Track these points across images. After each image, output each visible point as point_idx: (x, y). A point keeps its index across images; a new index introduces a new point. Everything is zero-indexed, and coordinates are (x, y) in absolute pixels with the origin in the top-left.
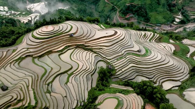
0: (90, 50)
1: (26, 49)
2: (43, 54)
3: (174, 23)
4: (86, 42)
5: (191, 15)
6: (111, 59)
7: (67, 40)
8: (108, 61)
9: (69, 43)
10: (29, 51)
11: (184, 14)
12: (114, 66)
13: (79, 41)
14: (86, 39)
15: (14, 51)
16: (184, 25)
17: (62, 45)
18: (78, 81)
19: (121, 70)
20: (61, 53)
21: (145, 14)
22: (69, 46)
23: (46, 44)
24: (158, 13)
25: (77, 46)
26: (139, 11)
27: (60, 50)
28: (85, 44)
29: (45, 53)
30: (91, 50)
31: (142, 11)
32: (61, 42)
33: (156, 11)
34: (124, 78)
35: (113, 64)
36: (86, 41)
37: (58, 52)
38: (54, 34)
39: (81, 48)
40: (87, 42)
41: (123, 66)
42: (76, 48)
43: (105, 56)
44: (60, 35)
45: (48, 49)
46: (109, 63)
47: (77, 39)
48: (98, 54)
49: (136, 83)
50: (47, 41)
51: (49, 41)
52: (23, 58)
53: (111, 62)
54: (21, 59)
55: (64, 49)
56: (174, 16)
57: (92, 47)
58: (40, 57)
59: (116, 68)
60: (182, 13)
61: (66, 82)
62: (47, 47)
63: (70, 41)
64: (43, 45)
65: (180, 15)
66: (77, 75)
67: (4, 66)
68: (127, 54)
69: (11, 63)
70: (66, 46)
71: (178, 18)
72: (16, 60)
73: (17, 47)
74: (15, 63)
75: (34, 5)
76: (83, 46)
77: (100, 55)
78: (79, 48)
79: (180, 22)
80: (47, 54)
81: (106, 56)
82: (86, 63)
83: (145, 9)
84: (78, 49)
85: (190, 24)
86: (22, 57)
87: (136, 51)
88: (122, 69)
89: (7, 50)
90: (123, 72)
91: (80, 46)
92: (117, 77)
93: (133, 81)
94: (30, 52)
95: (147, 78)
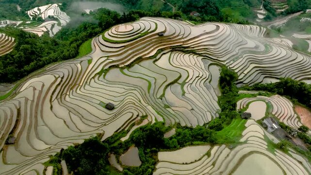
0: (192, 52)
1: (106, 58)
2: (132, 63)
3: (257, 20)
4: (183, 42)
5: (277, 8)
6: (225, 61)
7: (156, 41)
8: (223, 63)
9: (160, 46)
10: (111, 61)
11: (268, 8)
12: (233, 68)
13: (174, 41)
14: (182, 38)
15: (90, 62)
16: (270, 23)
17: (152, 48)
18: (196, 90)
19: (243, 73)
20: (155, 59)
21: (215, 11)
22: (162, 50)
23: (131, 49)
24: (232, 9)
25: (173, 49)
26: (206, 6)
27: (152, 56)
28: (183, 45)
29: (135, 61)
30: (194, 52)
31: (211, 7)
32: (149, 44)
33: (230, 6)
34: (250, 82)
35: (231, 66)
36: (183, 40)
37: (150, 58)
38: (136, 34)
39: (179, 50)
40: (186, 41)
41: (244, 67)
42: (171, 51)
43: (216, 58)
44: (146, 35)
45: (136, 55)
46: (224, 65)
47: (169, 38)
48: (205, 56)
49: (271, 84)
50: (131, 45)
51: (133, 45)
52: (107, 70)
53: (226, 64)
54: (104, 72)
55: (157, 54)
56: (256, 11)
57: (193, 48)
58: (129, 66)
59: (236, 71)
60: (265, 7)
61: (182, 93)
62: (133, 52)
63: (161, 43)
64: (128, 50)
65: (262, 9)
66: (191, 84)
67: (86, 82)
68: (242, 52)
69: (93, 78)
70: (159, 50)
71: (261, 14)
72: (98, 74)
73: (90, 56)
74: (99, 77)
75: (39, 10)
76: (181, 48)
77: (207, 57)
78: (176, 50)
79: (264, 18)
80: (137, 62)
81: (218, 58)
82: (195, 68)
83: (214, 4)
84: (175, 52)
85: (277, 20)
86: (104, 69)
87: (252, 48)
88: (244, 71)
89: (79, 62)
90: (246, 75)
91: (177, 49)
92: (241, 82)
93: (262, 83)
94: (113, 62)
95: (277, 78)
